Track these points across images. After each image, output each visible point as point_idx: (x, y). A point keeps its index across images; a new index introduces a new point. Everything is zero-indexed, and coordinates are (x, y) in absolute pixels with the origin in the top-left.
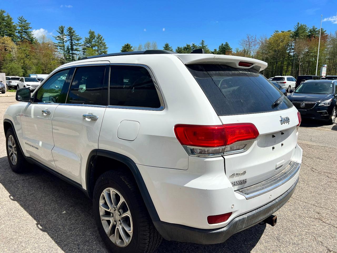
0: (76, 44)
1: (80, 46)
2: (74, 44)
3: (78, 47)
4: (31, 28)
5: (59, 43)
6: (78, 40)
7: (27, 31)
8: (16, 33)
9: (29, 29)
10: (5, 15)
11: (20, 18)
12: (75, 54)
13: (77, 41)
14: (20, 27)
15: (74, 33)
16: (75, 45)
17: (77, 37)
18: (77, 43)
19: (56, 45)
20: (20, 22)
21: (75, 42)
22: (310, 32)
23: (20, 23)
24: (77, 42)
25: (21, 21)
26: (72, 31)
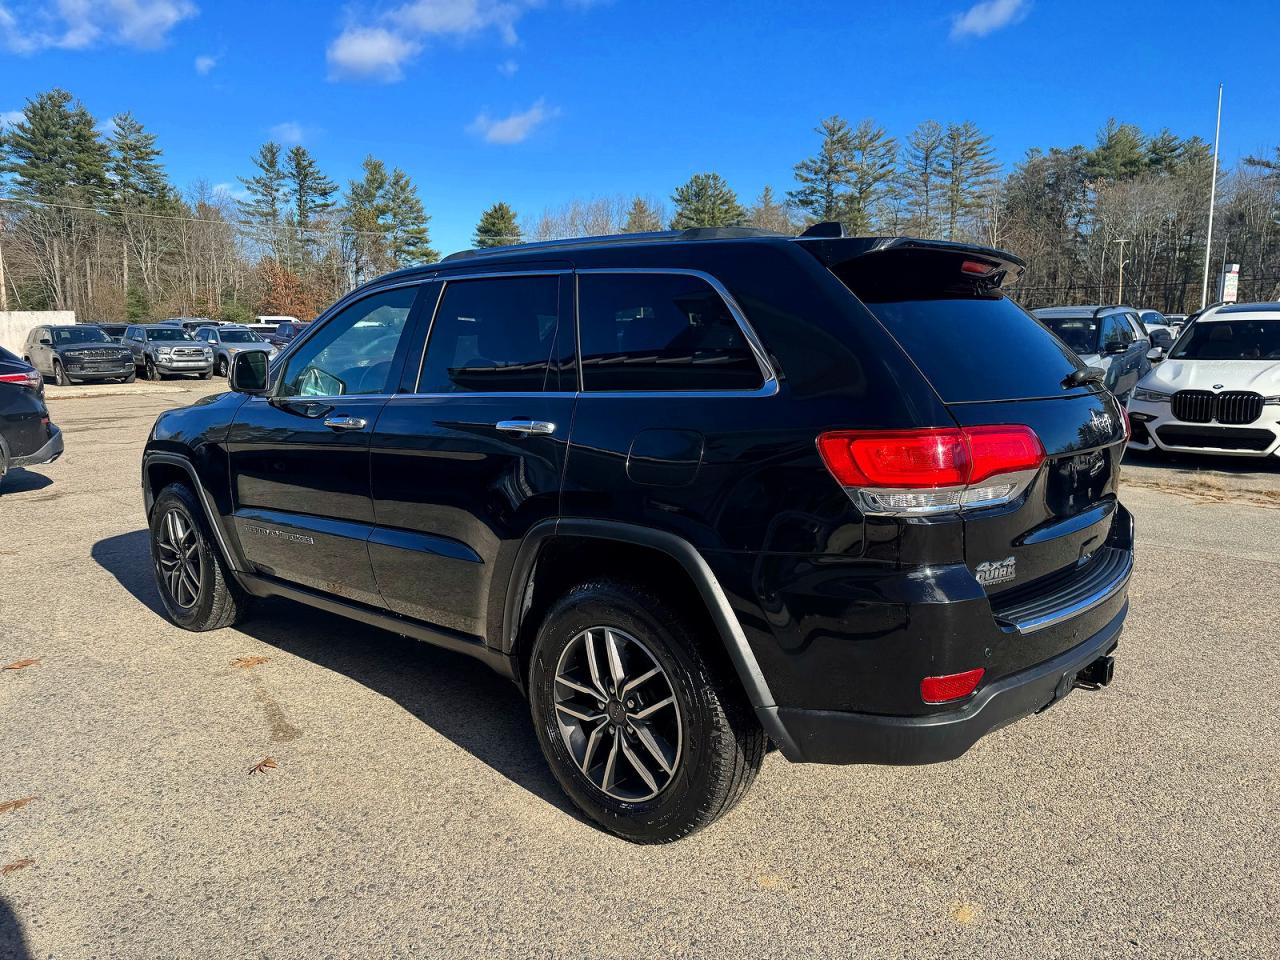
0: (317, 206)
1: (330, 213)
2: (310, 208)
3: (325, 217)
4: (157, 153)
5: (258, 202)
6: (324, 194)
7: (146, 162)
8: (108, 170)
9: (152, 157)
10: (70, 108)
11: (121, 119)
12: (314, 242)
13: (321, 195)
14: (121, 149)
15: (311, 170)
16: (315, 212)
17: (322, 181)
18: (323, 202)
19: (247, 209)
20: (123, 133)
21: (314, 199)
22: (1153, 152)
23: (120, 135)
24: (319, 201)
25: (123, 129)
26: (306, 163)
